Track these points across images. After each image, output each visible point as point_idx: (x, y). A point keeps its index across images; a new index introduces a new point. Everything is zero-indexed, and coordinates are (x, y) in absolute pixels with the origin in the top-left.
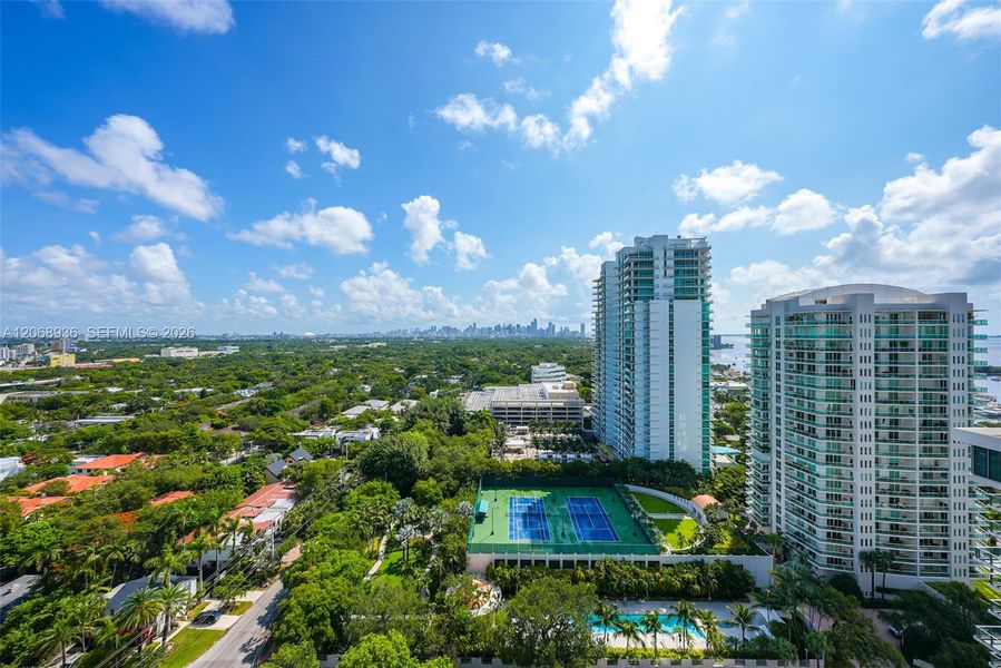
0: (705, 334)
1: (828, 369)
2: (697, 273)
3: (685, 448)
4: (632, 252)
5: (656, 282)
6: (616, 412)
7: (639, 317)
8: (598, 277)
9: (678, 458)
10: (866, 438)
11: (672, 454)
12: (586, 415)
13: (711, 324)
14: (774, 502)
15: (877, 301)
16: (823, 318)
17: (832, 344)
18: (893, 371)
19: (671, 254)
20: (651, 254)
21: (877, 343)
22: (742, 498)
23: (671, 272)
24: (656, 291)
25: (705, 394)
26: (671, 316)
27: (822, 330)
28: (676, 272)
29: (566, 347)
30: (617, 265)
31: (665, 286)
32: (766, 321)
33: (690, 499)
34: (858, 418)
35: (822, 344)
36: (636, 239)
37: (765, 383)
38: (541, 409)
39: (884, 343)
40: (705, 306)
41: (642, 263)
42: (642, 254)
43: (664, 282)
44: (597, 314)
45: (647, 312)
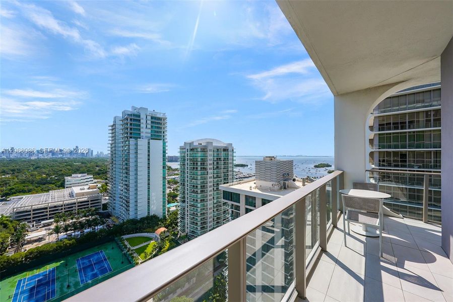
0: (164, 156)
1: (201, 168)
2: (161, 128)
3: (155, 208)
4: (130, 113)
5: (141, 130)
6: (120, 198)
7: (132, 147)
8: (112, 124)
9: (152, 214)
10: (211, 191)
11: (149, 213)
12: (104, 202)
13: (167, 152)
14: (186, 222)
15: (214, 145)
16: (199, 150)
17: (202, 159)
18: (217, 167)
19: (149, 118)
20: (139, 116)
21: (213, 159)
22: (176, 224)
23: (149, 126)
24: (141, 134)
25: (164, 182)
26: (149, 147)
27: (199, 154)
28: (152, 127)
29: (99, 163)
30: (121, 118)
31: (146, 133)
32: (184, 150)
33: (154, 232)
34: (209, 184)
35: (199, 159)
36: (133, 107)
37: (184, 175)
38: (68, 205)
39: (215, 159)
40: (164, 143)
41: (135, 120)
42: (134, 115)
43: (145, 131)
44: (112, 144)
45: (136, 145)
